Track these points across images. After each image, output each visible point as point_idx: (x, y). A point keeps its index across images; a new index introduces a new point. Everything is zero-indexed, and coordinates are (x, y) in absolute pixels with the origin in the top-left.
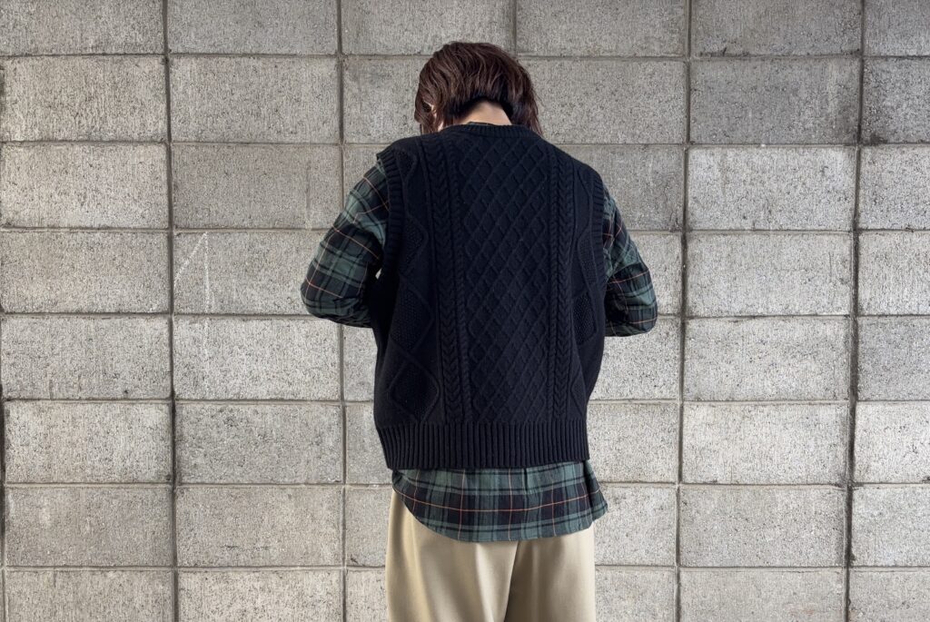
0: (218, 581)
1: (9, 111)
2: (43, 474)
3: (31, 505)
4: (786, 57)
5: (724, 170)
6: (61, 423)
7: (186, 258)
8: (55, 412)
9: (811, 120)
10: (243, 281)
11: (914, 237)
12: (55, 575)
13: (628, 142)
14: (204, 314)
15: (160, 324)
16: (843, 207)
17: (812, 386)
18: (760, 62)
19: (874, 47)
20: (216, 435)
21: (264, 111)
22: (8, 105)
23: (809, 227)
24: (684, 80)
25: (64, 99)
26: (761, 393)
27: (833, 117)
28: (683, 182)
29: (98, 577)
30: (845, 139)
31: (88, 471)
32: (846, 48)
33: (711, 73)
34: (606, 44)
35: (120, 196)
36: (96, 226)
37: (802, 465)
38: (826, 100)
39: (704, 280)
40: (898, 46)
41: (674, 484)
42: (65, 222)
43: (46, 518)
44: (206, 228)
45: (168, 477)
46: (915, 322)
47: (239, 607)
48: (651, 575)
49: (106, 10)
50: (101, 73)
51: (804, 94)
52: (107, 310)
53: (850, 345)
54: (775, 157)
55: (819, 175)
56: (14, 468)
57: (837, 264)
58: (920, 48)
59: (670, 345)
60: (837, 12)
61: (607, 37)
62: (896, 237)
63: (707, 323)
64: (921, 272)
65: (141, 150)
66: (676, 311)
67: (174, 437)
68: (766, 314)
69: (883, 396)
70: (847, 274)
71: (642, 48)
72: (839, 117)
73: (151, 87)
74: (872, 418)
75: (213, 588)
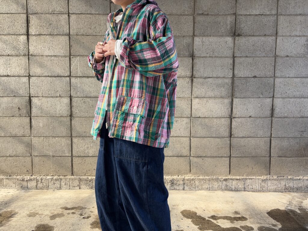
0: (82, 140)
1: (31, 27)
2: (40, 114)
3: (38, 122)
4: (217, 15)
5: (203, 42)
6: (44, 102)
7: (74, 63)
8: (43, 100)
9: (224, 30)
10: (87, 69)
11: (248, 59)
12: (44, 139)
13: (180, 35)
14: (78, 77)
15: (68, 79)
16: (230, 51)
17: (223, 94)
18: (211, 16)
19: (239, 12)
20: (81, 105)
21: (92, 27)
22: (31, 26)
23: (223, 56)
24: (193, 20)
25: (44, 24)
26: (211, 96)
27: (229, 29)
28: (192, 45)
29: (54, 139)
30: (232, 35)
31: (51, 114)
32: (232, 13)
33: (199, 18)
34: (174, 12)
35: (58, 48)
36: (52, 55)
37: (220, 113)
38: (227, 26)
39: (198, 69)
40: (244, 12)
41: (190, 117)
42: (45, 54)
43: (41, 125)
44: (78, 56)
45: (70, 115)
46: (248, 79)
47: (87, 146)
48: (184, 139)
49: (54, 3)
50: (53, 18)
51: (222, 24)
52: (55, 76)
53: (232, 84)
54: (215, 39)
55: (225, 43)
56: (33, 113)
57: (229, 65)
58: (250, 13)
59: (189, 84)
60: (230, 4)
61: (175, 10)
62: (244, 59)
63: (198, 79)
64: (249, 67)
65: (63, 37)
66: (191, 76)
67: (71, 106)
68: (212, 77)
69: (240, 97)
70: (232, 67)
71: (183, 13)
72: (230, 29)
73: (65, 21)
74: (237, 102)
75: (81, 142)
